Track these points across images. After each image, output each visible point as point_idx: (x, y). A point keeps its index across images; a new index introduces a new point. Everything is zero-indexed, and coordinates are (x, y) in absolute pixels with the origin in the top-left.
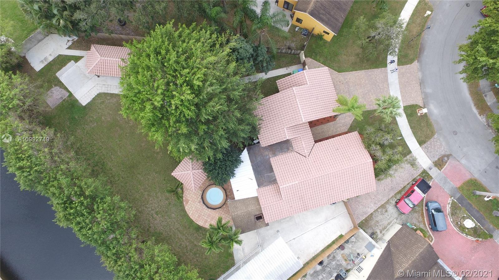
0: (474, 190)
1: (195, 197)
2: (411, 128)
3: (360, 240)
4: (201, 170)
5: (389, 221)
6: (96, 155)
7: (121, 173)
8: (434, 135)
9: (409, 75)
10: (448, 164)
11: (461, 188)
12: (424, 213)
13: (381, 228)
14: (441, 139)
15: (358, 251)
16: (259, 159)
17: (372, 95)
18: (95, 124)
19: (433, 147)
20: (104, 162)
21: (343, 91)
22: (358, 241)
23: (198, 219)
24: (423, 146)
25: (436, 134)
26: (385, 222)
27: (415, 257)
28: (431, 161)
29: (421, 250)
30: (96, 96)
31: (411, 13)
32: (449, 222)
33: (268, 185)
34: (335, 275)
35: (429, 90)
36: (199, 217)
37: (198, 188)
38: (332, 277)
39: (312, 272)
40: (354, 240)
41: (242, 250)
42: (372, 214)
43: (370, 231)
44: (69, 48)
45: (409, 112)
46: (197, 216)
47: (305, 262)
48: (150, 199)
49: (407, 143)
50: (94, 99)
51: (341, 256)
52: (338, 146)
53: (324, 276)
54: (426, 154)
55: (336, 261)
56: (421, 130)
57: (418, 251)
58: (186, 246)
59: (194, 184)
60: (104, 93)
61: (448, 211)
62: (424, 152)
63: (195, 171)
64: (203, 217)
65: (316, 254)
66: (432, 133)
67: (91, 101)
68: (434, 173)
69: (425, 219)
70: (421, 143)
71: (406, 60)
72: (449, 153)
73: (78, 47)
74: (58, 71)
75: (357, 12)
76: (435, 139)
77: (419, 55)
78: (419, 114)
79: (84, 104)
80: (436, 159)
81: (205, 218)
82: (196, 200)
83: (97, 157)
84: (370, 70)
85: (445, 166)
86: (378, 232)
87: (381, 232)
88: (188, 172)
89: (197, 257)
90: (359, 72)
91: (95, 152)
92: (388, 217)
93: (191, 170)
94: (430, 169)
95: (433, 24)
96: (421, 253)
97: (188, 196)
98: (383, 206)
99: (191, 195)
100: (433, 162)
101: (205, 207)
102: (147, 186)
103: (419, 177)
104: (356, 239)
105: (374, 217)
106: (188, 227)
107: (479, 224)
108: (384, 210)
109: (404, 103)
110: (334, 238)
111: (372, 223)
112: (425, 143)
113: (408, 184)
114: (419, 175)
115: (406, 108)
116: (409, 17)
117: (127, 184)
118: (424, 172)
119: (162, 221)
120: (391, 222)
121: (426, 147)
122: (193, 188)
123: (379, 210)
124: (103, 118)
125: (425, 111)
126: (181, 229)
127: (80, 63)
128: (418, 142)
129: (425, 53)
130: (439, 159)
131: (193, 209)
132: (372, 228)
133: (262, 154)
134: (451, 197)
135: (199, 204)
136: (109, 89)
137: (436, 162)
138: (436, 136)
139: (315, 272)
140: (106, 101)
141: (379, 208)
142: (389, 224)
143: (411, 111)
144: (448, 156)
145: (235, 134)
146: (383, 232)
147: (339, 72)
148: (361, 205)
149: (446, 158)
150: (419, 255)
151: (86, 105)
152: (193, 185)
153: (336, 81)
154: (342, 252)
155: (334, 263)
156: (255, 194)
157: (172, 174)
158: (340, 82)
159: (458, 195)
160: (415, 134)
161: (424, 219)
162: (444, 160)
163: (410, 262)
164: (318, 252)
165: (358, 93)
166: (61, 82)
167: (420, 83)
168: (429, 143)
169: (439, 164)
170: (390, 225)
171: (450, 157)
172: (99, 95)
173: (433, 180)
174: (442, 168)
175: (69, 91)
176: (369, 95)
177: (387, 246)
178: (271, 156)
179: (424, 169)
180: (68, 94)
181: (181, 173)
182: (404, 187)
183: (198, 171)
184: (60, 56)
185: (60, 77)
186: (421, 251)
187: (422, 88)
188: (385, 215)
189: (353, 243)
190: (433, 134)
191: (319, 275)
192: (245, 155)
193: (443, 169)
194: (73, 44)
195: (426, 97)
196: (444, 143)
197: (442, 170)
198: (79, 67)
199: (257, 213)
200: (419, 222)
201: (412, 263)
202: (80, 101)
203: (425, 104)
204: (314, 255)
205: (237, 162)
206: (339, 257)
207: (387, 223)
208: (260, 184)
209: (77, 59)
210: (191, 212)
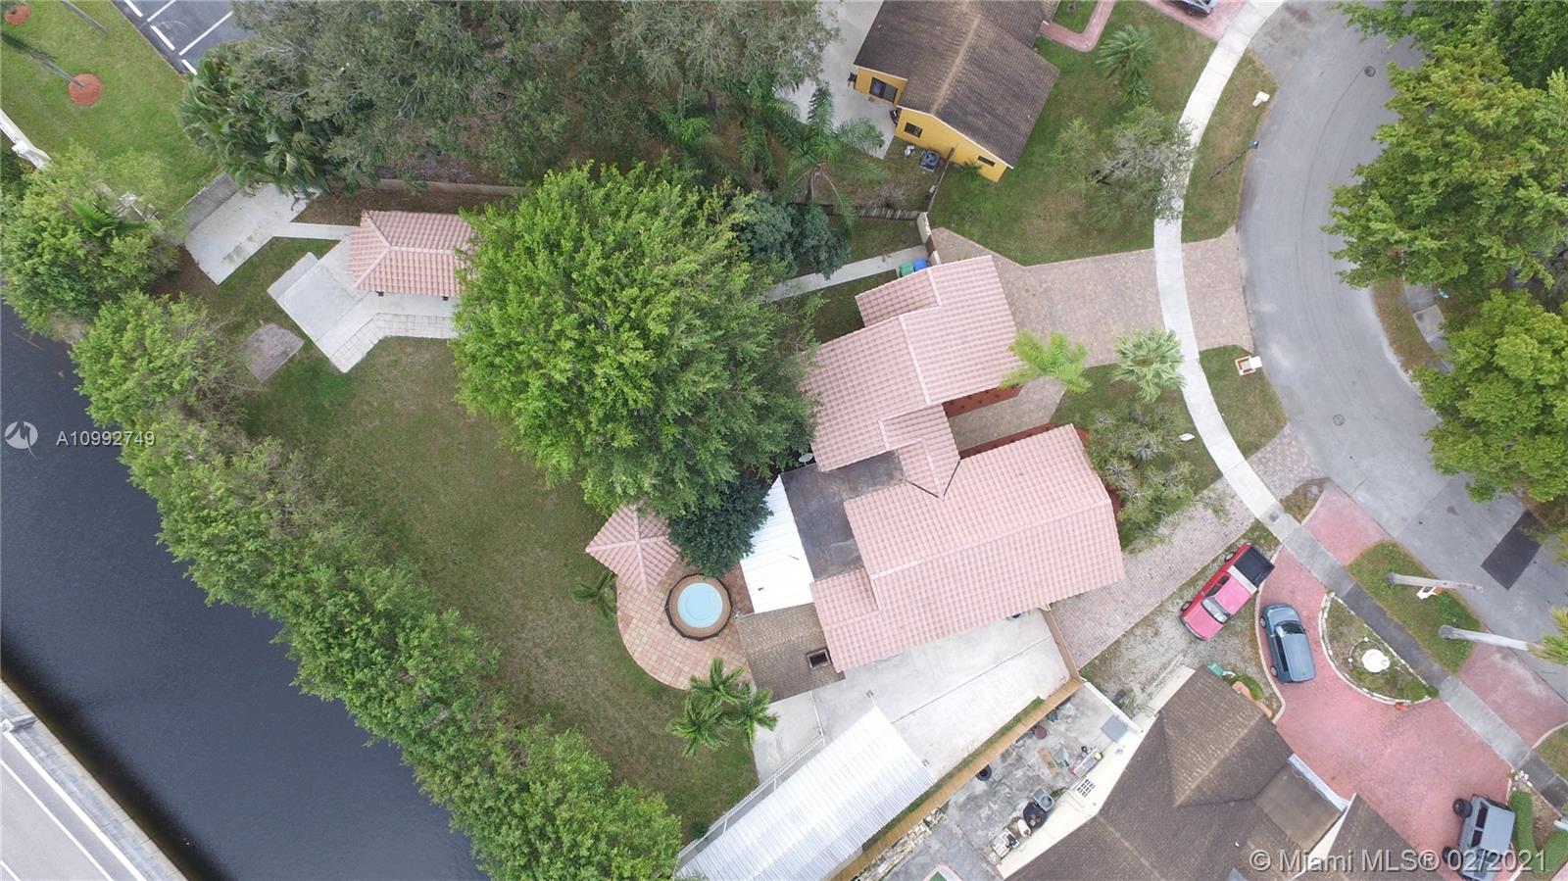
0: (1391, 571)
1: (649, 608)
2: (1221, 410)
3: (1089, 713)
4: (662, 538)
5: (1165, 660)
6: (382, 505)
7: (449, 551)
8: (1282, 428)
9: (1214, 267)
10: (1322, 505)
11: (1355, 568)
12: (1258, 635)
13: (1143, 679)
14: (1302, 438)
15: (1084, 741)
16: (814, 505)
17: (1115, 323)
18: (377, 422)
19: (1279, 459)
20: (403, 524)
21: (1037, 316)
22: (1083, 713)
23: (656, 666)
24: (1254, 457)
25: (1289, 425)
26: (1154, 664)
27: (1227, 751)
28: (1276, 497)
29: (1244, 732)
30: (376, 347)
31: (1218, 97)
32: (1324, 659)
33: (840, 573)
34: (1023, 804)
35: (1267, 307)
36: (660, 660)
37: (656, 583)
38: (1015, 810)
39: (962, 798)
40: (1072, 713)
41: (775, 743)
42: (1118, 642)
43: (1114, 688)
44: (300, 219)
45: (1215, 366)
46: (654, 658)
47: (944, 774)
48: (530, 617)
49: (1210, 450)
50: (370, 355)
51: (1037, 755)
52: (1021, 465)
53: (995, 807)
54: (1262, 480)
55: (1026, 768)
56: (1248, 413)
57: (1236, 734)
58: (630, 739)
59: (646, 573)
60: (398, 338)
61: (1320, 630)
62: (1257, 473)
63: (647, 540)
64: (672, 661)
65: (972, 750)
66: (1278, 421)
67: (362, 360)
68: (1284, 528)
69: (1261, 651)
70: (1247, 449)
71: (1205, 227)
72: (1322, 475)
73: (323, 215)
74: (272, 282)
75: (1071, 98)
76: (1284, 436)
77: (1241, 209)
78: (1241, 373)
79: (345, 370)
80: (1289, 492)
81: (677, 664)
82: (651, 617)
83: (384, 510)
84: (1108, 256)
85: (1313, 511)
86: (1137, 689)
87: (1143, 690)
88: (629, 543)
89: (657, 767)
90: (1078, 263)
91: (379, 495)
92: (1162, 650)
93: (637, 537)
94: (1273, 518)
95: (1275, 127)
96: (1243, 739)
97: (630, 606)
98: (1147, 621)
99: (638, 603)
100: (1281, 501)
101: (674, 633)
102: (520, 584)
103: (1243, 542)
104: (1077, 709)
105: (1125, 651)
106: (630, 688)
107: (1403, 662)
108: (1150, 632)
109: (1202, 343)
110: (1018, 707)
111: (1120, 665)
112: (1257, 448)
113: (1214, 561)
114: (1243, 537)
115: (1206, 358)
116: (1212, 108)
117: (467, 580)
118: (1258, 526)
119: (564, 676)
120: (1169, 663)
121: (1260, 459)
122: (644, 585)
123: (1138, 632)
124: (397, 405)
125: (1255, 363)
126: (613, 693)
127: (330, 258)
128: (1239, 446)
129: (1256, 207)
130: (1296, 492)
131: (645, 639)
132: (1120, 679)
133: (822, 493)
134: (1329, 593)
135: (658, 627)
136: (410, 325)
137: (1288, 499)
138: (1287, 430)
139: (971, 799)
140: (404, 359)
141: (1137, 625)
142: (1164, 667)
143: (1218, 363)
144: (1321, 483)
145: (750, 444)
146: (1149, 690)
147: (1024, 263)
148: (1089, 619)
149: (1315, 489)
150: (1238, 744)
151: (350, 372)
152: (643, 577)
153: (1018, 289)
154: (1041, 743)
155: (1019, 773)
156: (806, 598)
157: (588, 550)
158: (1027, 291)
159: (1348, 587)
160: (1231, 425)
161: (1257, 653)
162: (1309, 495)
163: (1215, 763)
164: (977, 745)
165: (1077, 320)
166: (281, 311)
167: (1244, 288)
168: (1269, 449)
169: (1297, 504)
170: (1168, 670)
171: (1327, 485)
172: (385, 344)
173: (1280, 548)
174: (1304, 516)
175: (303, 336)
176: (1106, 323)
177: (1155, 725)
178: (845, 496)
179: (1257, 522)
180: (301, 343)
181: (611, 546)
182: (1205, 569)
183: (654, 539)
184: (275, 241)
185: (278, 296)
186: (1242, 735)
187: (1249, 303)
188: (1154, 645)
189: (1070, 720)
190: (1279, 423)
191: (980, 807)
192: (777, 496)
193: (1308, 518)
194: (309, 207)
195: (1260, 327)
196: (1308, 449)
197: (1304, 522)
198: (328, 270)
199: (813, 647)
200: (1244, 660)
201: (1218, 766)
202: (333, 361)
203: (1258, 343)
204: (966, 755)
205: (757, 514)
206: (1033, 758)
207: (1158, 665)
208: (819, 571)
209: (321, 248)
210: (640, 649)
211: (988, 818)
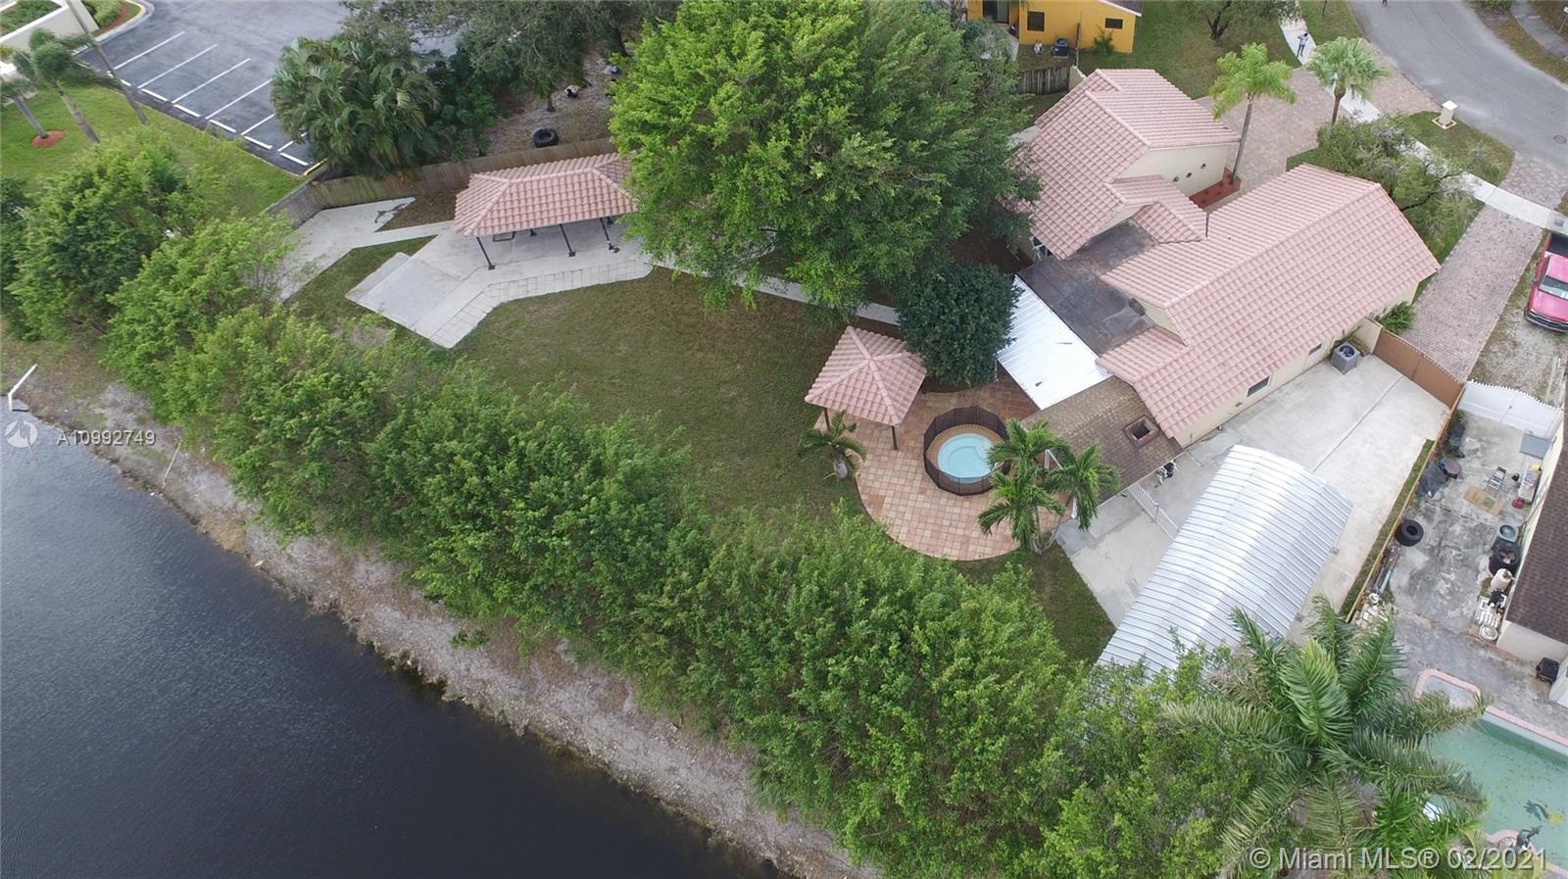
1: (902, 482)
3: (1496, 439)
8: (1513, 156)
14: (1535, 159)
15: (1510, 470)
16: (1067, 289)
19: (1528, 179)
22: (1489, 442)
23: (933, 542)
24: (1505, 184)
25: (1517, 153)
35: (1434, 82)
36: (936, 535)
38: (1478, 572)
39: (1405, 580)
40: (1478, 445)
41: (1127, 589)
44: (386, 227)
46: (928, 534)
47: (1365, 557)
50: (483, 324)
51: (1465, 502)
53: (1453, 577)
54: (1525, 198)
55: (1461, 520)
60: (516, 301)
62: (1517, 195)
64: (952, 530)
67: (472, 332)
70: (1493, 179)
73: (413, 219)
74: (349, 290)
76: (1520, 162)
77: (1363, 29)
78: (1444, 127)
79: (450, 345)
80: (1559, 202)
81: (960, 532)
82: (907, 489)
92: (1533, 358)
97: (877, 485)
98: (1496, 337)
99: (885, 479)
100: (1557, 209)
101: (946, 499)
105: (1494, 372)
108: (1508, 345)
110: (1411, 458)
112: (1503, 177)
113: (1527, 270)
118: (1549, 233)
120: (1549, 367)
121: (1512, 185)
123: (1495, 349)
124: (522, 361)
127: (422, 254)
128: (1483, 179)
129: (1375, 25)
131: (908, 516)
133: (1071, 277)
135: (921, 497)
136: (530, 287)
137: (1561, 207)
138: (1518, 157)
140: (527, 317)
141: (1489, 343)
142: (1546, 374)
143: (1418, 126)
148: (1434, 350)
151: (457, 345)
154: (1462, 488)
156: (1096, 377)
165: (1264, 126)
166: (363, 310)
167: (1404, 75)
168: (1513, 175)
172: (500, 311)
175: (393, 326)
176: (1293, 122)
178: (1098, 273)
179: (1546, 231)
180: (393, 332)
182: (1523, 279)
184: (355, 252)
185: (359, 298)
187: (1415, 82)
189: (1479, 454)
190: (1506, 152)
191: (1433, 583)
194: (396, 216)
196: (1549, 166)
198: (423, 262)
202: (434, 340)
204: (1380, 527)
206: (1463, 507)
208: (1098, 349)
209: (412, 247)
210: (904, 530)
211: (1451, 593)
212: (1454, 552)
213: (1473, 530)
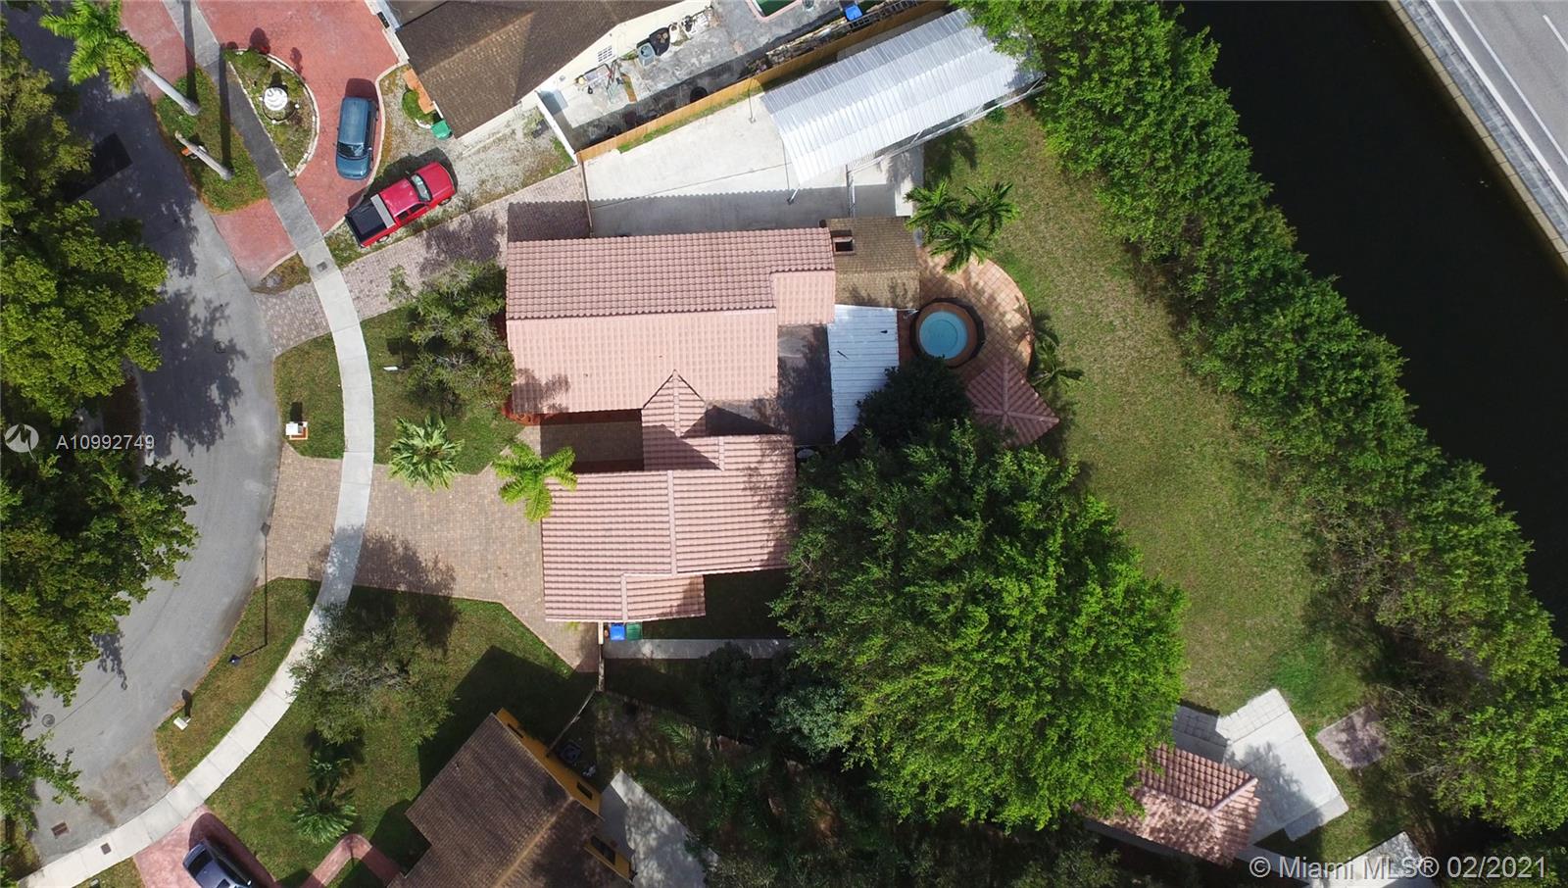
0: (225, 182)
1: (998, 346)
4: (977, 410)
5: (482, 155)
8: (282, 355)
10: (269, 266)
11: (261, 192)
12: (380, 154)
13: (510, 142)
14: (265, 340)
15: (588, 98)
17: (423, 514)
18: (1249, 623)
19: (297, 324)
20: (1239, 504)
21: (503, 545)
24: (323, 332)
25: (275, 356)
26: (494, 154)
28: (313, 286)
29: (445, 63)
30: (1235, 709)
31: (226, 738)
32: (321, 114)
33: (799, 326)
34: (665, 56)
35: (253, 487)
42: (524, 185)
45: (330, 438)
48: (1123, 371)
49: (366, 353)
50: (1243, 701)
53: (694, 60)
54: (321, 307)
55: (654, 88)
56: (313, 380)
58: (1046, 221)
59: (1002, 380)
61: (316, 143)
62: (324, 316)
63: (996, 412)
65: (702, 120)
66: (284, 364)
67: (1253, 698)
68: (316, 252)
69: (383, 138)
70: (326, 343)
71: (290, 594)
72: (257, 295)
74: (1342, 817)
75: (390, 783)
76: (283, 346)
77: (243, 602)
78: (306, 424)
79: (1275, 692)
80: (298, 288)
81: (982, 283)
82: (998, 337)
85: (279, 262)
86: (519, 135)
87: (513, 132)
88: (1014, 414)
89: (1023, 187)
92: (482, 166)
93: (1005, 417)
94: (323, 266)
95: (173, 686)
100: (309, 281)
101: (978, 314)
102: (1126, 407)
103: (363, 251)
104: (585, 131)
106: (1034, 271)
107: (245, 91)
109: (337, 467)
110: (644, 148)
112: (315, 340)
113: (399, 239)
114: (361, 255)
115: (337, 450)
117: (1181, 427)
118: (342, 261)
120: (478, 151)
121: (316, 328)
122: (1007, 368)
123: (501, 189)
124: (1224, 637)
125: (292, 429)
126: (1054, 272)
127: (1268, 827)
128: (334, 348)
129: (226, 600)
130: (291, 285)
132: (533, 149)
133: (796, 413)
134: (294, 177)
135: (992, 325)
136: (1192, 723)
137: (301, 282)
138: (278, 352)
139: (717, 74)
140: (1206, 686)
141: (500, 196)
142: (485, 149)
143: (327, 442)
144: (262, 289)
146: (508, 131)
147: (499, 606)
149: (270, 284)
150: (453, 54)
151: (1269, 688)
152: (1006, 376)
153: (515, 579)
155: (662, 85)
158: (506, 575)
159: (272, 178)
160: (335, 373)
161: (386, 137)
162: (278, 280)
163: (482, 42)
164: (696, 123)
165: (461, 527)
166: (1336, 780)
168: (303, 337)
170: (482, 145)
171: (256, 285)
172: (1224, 709)
173: (327, 234)
175: (1315, 744)
177: (525, 94)
179: (340, 266)
180: (1319, 736)
181: (1032, 417)
182: (413, 234)
183: (986, 411)
185: (1337, 798)
186: (447, 61)
187: (271, 497)
188: (487, 172)
189: (597, 123)
190: (283, 361)
191: (709, 64)
192: (843, 422)
193: (288, 257)
195: (268, 469)
196: (263, 326)
197: (294, 254)
198: (1275, 814)
199: (846, 259)
201: (479, 39)
202: (1285, 707)
203: (277, 451)
204: (710, 117)
206: (644, 96)
207: (490, 152)
208: (821, 334)
209: (1277, 842)
211: (704, 52)
212: (677, 73)
213: (653, 79)
